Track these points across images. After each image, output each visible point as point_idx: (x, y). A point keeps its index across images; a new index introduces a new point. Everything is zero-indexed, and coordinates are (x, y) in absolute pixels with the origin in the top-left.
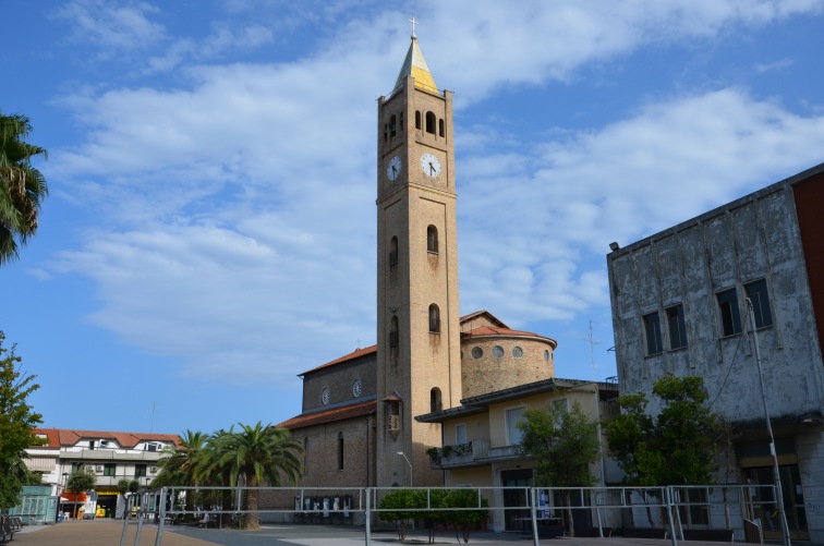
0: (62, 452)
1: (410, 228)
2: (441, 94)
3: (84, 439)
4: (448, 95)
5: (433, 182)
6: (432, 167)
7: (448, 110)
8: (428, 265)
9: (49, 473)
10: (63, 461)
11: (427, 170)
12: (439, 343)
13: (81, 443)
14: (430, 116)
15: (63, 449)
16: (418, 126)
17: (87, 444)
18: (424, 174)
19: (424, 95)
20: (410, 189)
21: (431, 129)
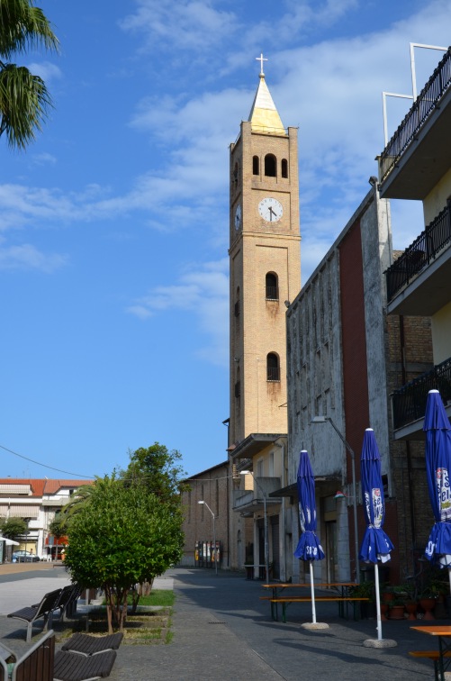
0: (45, 500)
1: (245, 277)
2: (284, 133)
3: (63, 488)
4: (293, 132)
5: (272, 227)
6: (272, 212)
7: (292, 148)
8: (266, 314)
9: (35, 519)
10: (47, 508)
11: (266, 216)
12: (279, 391)
13: (62, 492)
14: (270, 160)
15: (45, 498)
16: (256, 171)
17: (67, 492)
18: (262, 220)
19: (263, 138)
20: (245, 238)
21: (271, 171)
